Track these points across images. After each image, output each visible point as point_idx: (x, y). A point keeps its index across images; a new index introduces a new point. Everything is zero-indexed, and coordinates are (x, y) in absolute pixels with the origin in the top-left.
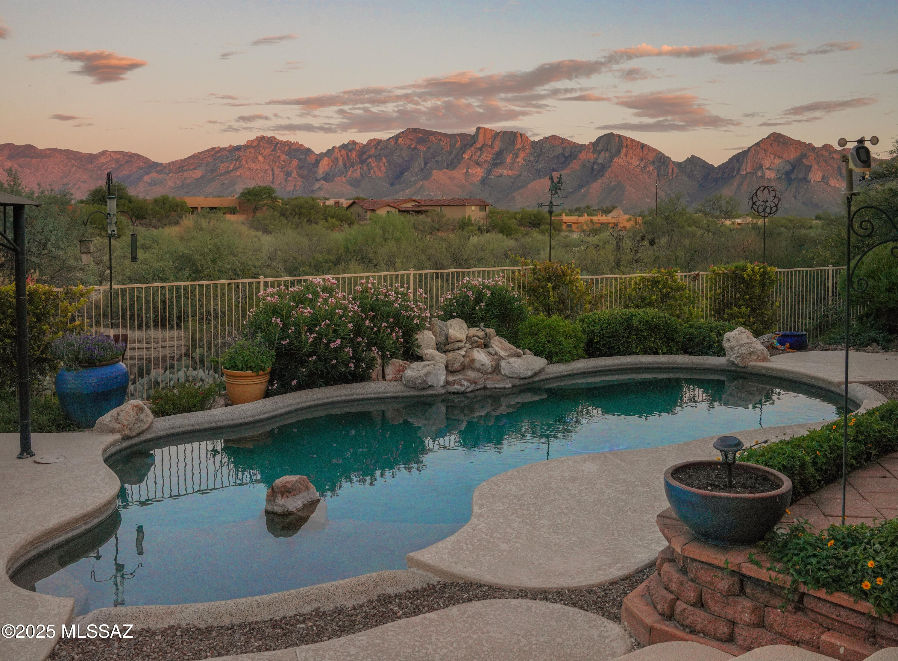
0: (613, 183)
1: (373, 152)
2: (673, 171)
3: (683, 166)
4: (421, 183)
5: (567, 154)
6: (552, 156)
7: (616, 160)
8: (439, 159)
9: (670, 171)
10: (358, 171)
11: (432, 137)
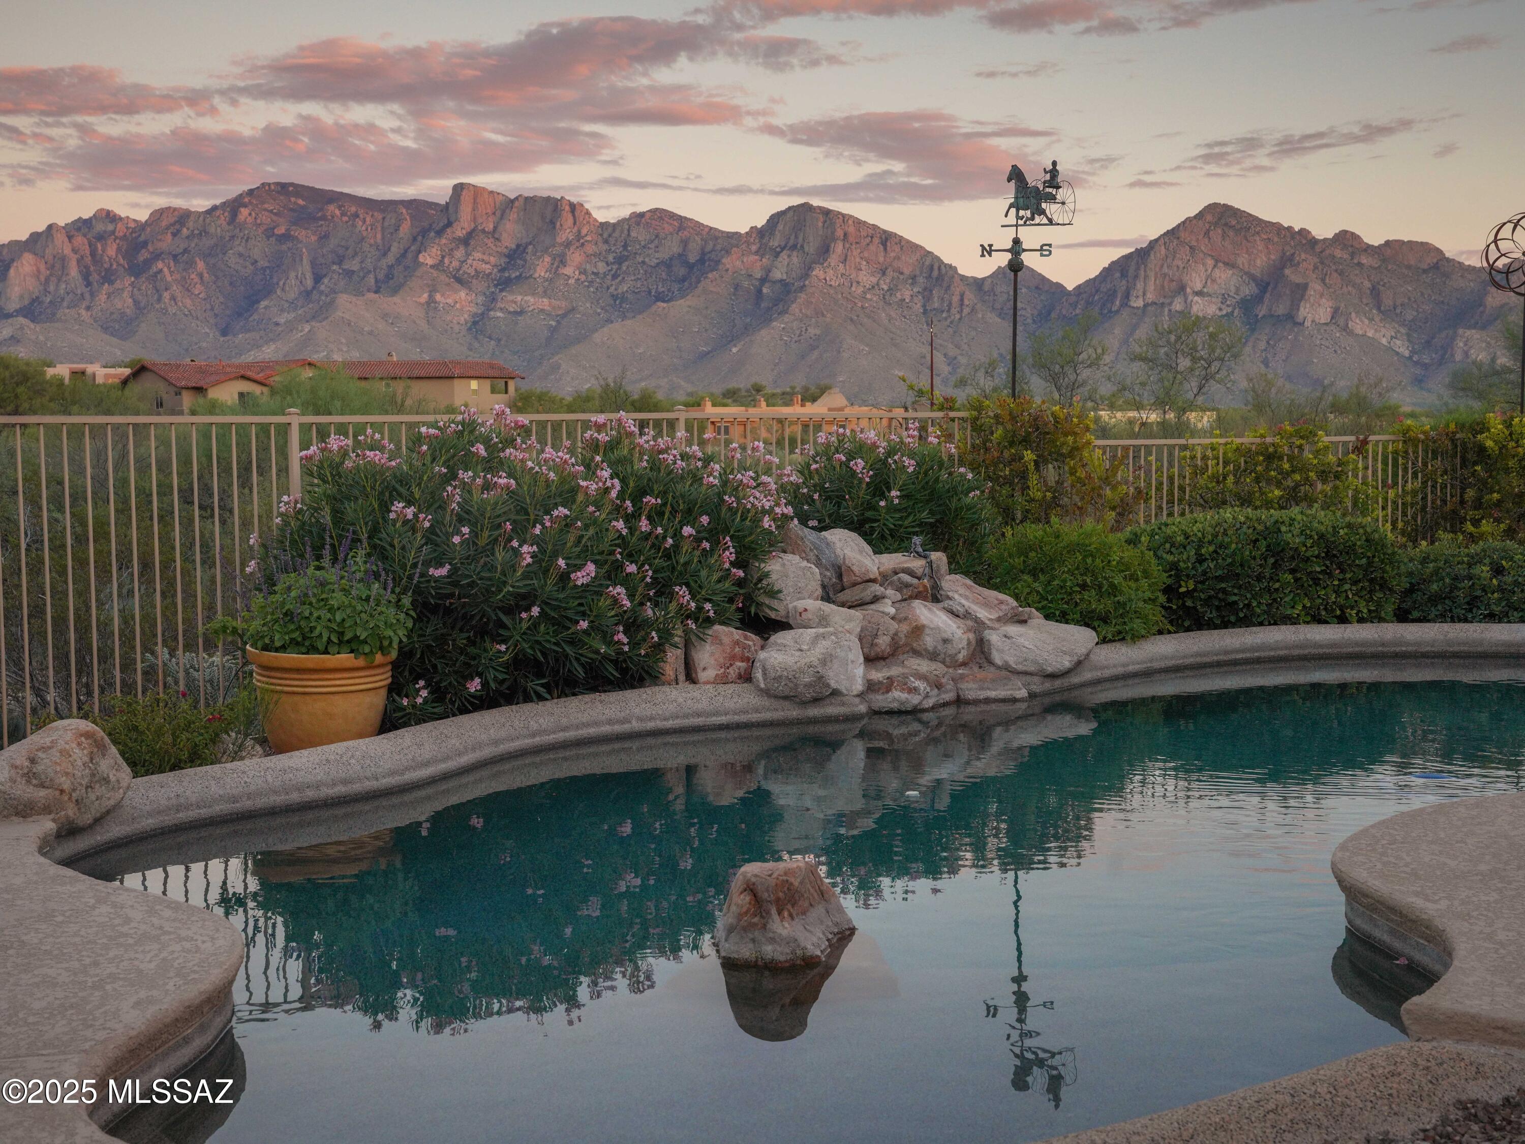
0: (812, 331)
1: (167, 243)
2: (962, 300)
3: (986, 287)
4: (307, 328)
5: (692, 258)
6: (654, 262)
7: (818, 272)
8: (354, 265)
9: (956, 299)
10: (125, 294)
11: (333, 209)
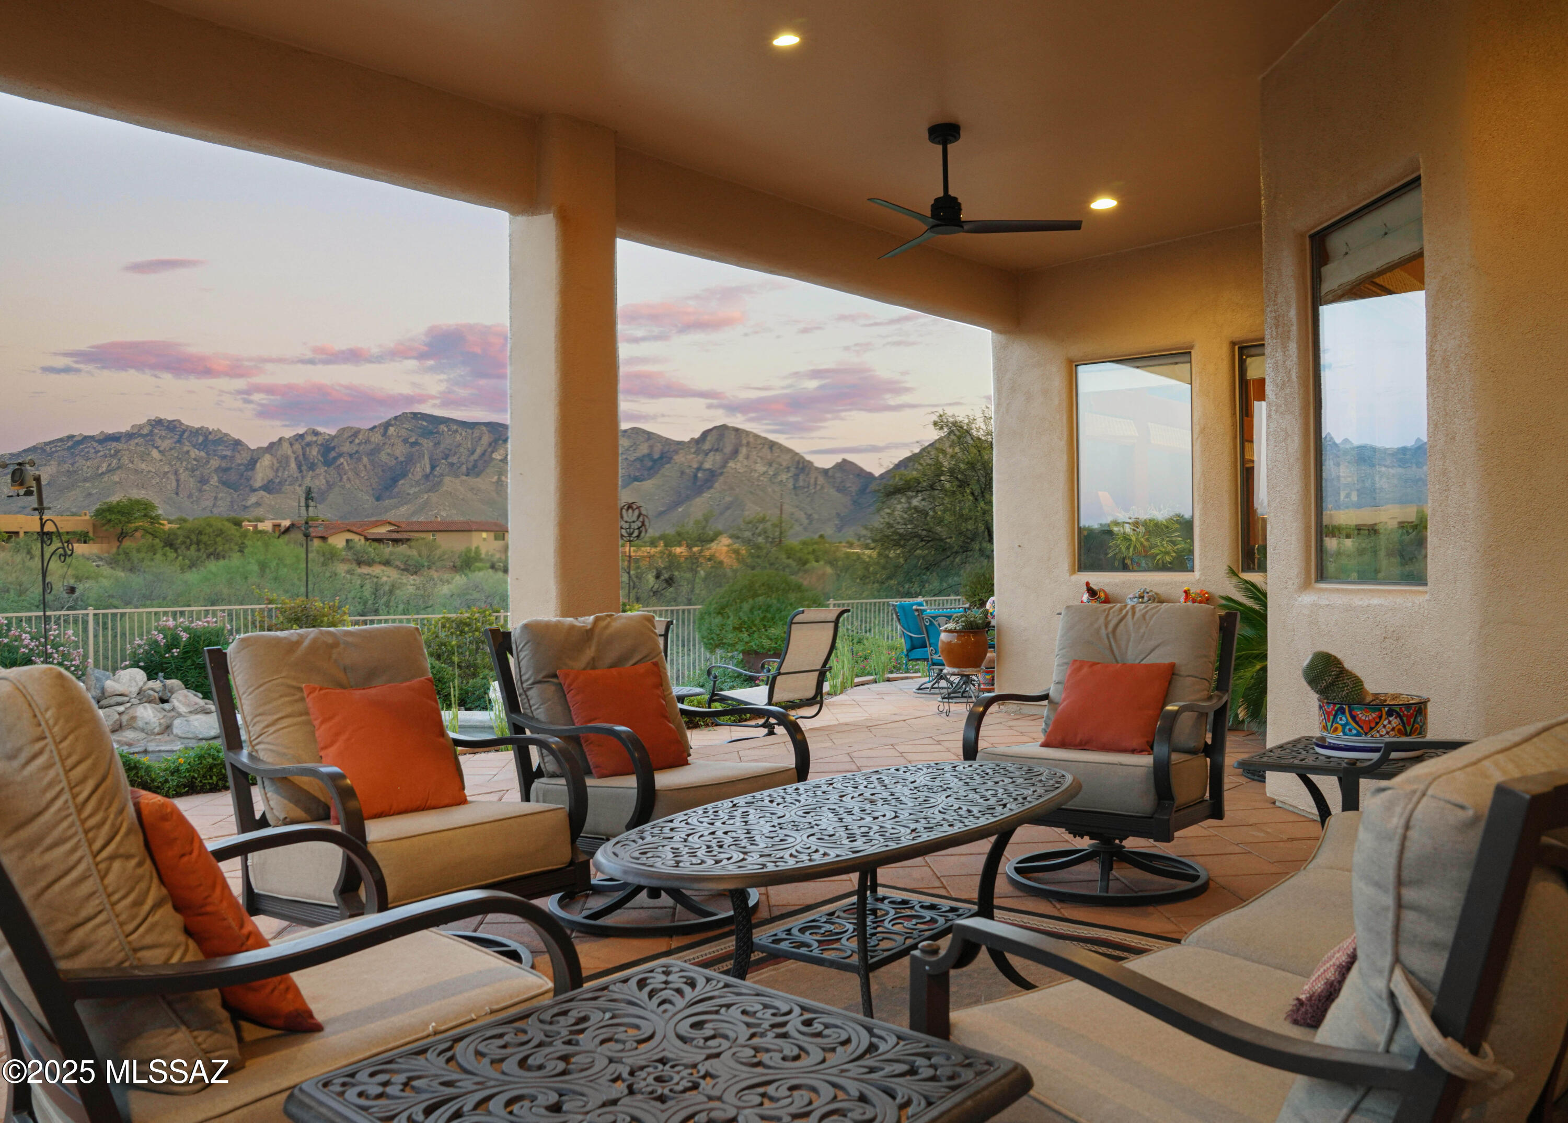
0: (728, 499)
1: (347, 448)
2: (816, 481)
3: (830, 473)
4: (426, 496)
5: (656, 456)
6: (632, 459)
7: (731, 464)
8: (454, 459)
9: (812, 481)
10: (321, 477)
11: (443, 427)
